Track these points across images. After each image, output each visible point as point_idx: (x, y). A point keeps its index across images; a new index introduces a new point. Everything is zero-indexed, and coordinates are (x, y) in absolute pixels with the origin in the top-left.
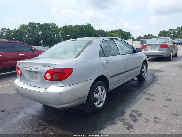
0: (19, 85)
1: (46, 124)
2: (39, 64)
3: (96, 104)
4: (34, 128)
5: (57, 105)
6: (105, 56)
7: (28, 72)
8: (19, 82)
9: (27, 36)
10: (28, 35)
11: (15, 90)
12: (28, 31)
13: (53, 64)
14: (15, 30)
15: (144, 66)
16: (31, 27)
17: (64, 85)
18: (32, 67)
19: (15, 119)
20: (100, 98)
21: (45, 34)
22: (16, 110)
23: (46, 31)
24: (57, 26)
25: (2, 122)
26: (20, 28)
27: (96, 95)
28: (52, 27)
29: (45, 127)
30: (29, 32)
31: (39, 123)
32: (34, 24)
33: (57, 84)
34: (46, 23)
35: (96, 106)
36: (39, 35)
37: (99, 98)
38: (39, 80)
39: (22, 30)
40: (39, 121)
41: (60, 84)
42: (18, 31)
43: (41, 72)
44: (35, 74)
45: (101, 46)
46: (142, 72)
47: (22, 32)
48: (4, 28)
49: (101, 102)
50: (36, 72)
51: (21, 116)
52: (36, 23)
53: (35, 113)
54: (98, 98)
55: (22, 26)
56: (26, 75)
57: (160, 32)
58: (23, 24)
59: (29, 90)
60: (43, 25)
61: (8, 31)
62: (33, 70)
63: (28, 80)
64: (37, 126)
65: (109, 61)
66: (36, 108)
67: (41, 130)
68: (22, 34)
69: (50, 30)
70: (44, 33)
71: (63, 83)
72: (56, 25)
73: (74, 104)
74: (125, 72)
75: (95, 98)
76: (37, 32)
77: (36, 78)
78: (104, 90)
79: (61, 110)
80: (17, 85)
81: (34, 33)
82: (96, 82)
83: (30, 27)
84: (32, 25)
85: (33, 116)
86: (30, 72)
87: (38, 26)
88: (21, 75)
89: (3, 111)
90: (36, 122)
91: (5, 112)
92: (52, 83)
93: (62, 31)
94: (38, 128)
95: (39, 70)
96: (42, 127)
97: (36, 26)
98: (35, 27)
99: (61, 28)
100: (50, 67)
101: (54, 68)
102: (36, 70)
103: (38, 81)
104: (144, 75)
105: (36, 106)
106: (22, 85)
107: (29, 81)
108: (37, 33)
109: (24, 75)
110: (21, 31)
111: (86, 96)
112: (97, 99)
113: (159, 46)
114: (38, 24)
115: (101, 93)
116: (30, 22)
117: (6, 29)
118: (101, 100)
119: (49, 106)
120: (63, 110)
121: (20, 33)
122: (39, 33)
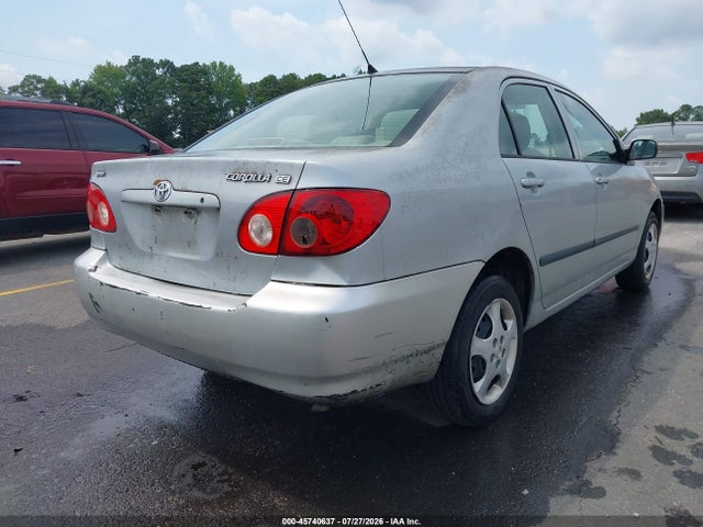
0: (98, 276)
1: (230, 475)
2: (209, 167)
3: (478, 386)
4: (173, 493)
5: (306, 380)
6: (519, 155)
7: (149, 213)
8: (102, 261)
9: (121, 111)
10: (125, 108)
11: (83, 303)
12: (125, 90)
13: (292, 165)
14: (76, 83)
15: (652, 230)
16: (139, 78)
17: (344, 278)
18: (168, 186)
19: (77, 440)
20: (495, 360)
21: (192, 104)
22: (79, 395)
23: (194, 94)
24: (239, 75)
25: (16, 451)
26: (95, 79)
27: (480, 346)
28: (220, 79)
29: (226, 487)
30: (130, 94)
31: (195, 467)
32: (148, 63)
33: (307, 272)
34: (197, 63)
35: (478, 396)
36: (168, 109)
37: (491, 360)
38: (206, 251)
39: (102, 88)
40: (197, 459)
41: (323, 271)
42: (87, 89)
43: (219, 209)
44: (183, 218)
45: (502, 103)
46: (642, 254)
47: (104, 92)
48: (34, 77)
49: (496, 379)
50: (191, 211)
51: (109, 426)
52: (157, 61)
53: (169, 416)
54: (487, 358)
55: (105, 73)
56: (137, 226)
57: (642, 115)
58: (109, 64)
59: (154, 302)
60: (185, 68)
61: (51, 87)
62: (175, 198)
63: (142, 254)
64: (189, 479)
65: (540, 181)
66: (175, 390)
67: (209, 503)
68: (102, 101)
69: (210, 92)
70: (185, 100)
71: (339, 270)
72: (236, 72)
73: (385, 379)
74: (594, 244)
75: (475, 357)
76: (160, 95)
77: (190, 244)
78: (511, 323)
79: (315, 408)
80: (92, 274)
81: (148, 101)
82: (484, 278)
83: (133, 74)
84: (141, 66)
85: (162, 427)
86: (158, 208)
87: (165, 73)
88: (112, 227)
89: (21, 398)
90: (178, 460)
91: (30, 401)
92: (280, 269)
93: (258, 95)
94: (197, 494)
95: (210, 200)
96: (214, 491)
97: (159, 72)
98: (155, 77)
99: (252, 86)
100: (274, 180)
101: (292, 186)
102: (191, 199)
103: (197, 258)
104: (649, 267)
105: (174, 384)
106: (114, 275)
107: (151, 255)
108: (162, 102)
109: (125, 231)
110: (100, 92)
111: (439, 346)
112: (484, 363)
113: (684, 154)
114: (166, 64)
115: (502, 337)
116: (136, 58)
117: (40, 80)
118: (498, 370)
119: (259, 387)
120: (324, 409)
121: (94, 96)
122: (170, 102)
